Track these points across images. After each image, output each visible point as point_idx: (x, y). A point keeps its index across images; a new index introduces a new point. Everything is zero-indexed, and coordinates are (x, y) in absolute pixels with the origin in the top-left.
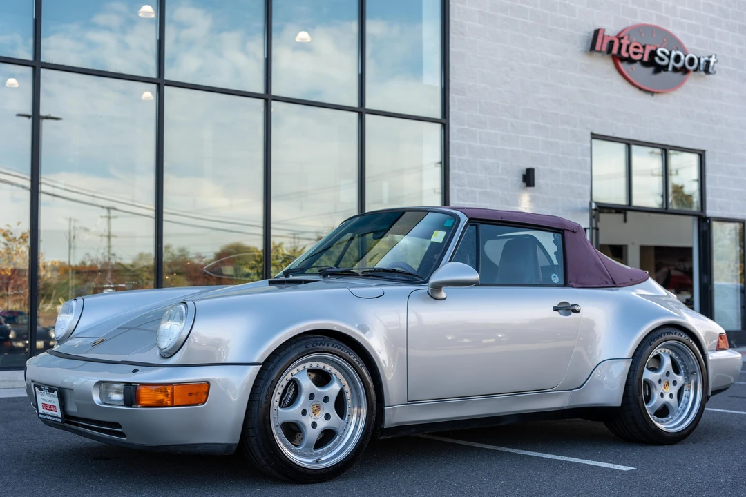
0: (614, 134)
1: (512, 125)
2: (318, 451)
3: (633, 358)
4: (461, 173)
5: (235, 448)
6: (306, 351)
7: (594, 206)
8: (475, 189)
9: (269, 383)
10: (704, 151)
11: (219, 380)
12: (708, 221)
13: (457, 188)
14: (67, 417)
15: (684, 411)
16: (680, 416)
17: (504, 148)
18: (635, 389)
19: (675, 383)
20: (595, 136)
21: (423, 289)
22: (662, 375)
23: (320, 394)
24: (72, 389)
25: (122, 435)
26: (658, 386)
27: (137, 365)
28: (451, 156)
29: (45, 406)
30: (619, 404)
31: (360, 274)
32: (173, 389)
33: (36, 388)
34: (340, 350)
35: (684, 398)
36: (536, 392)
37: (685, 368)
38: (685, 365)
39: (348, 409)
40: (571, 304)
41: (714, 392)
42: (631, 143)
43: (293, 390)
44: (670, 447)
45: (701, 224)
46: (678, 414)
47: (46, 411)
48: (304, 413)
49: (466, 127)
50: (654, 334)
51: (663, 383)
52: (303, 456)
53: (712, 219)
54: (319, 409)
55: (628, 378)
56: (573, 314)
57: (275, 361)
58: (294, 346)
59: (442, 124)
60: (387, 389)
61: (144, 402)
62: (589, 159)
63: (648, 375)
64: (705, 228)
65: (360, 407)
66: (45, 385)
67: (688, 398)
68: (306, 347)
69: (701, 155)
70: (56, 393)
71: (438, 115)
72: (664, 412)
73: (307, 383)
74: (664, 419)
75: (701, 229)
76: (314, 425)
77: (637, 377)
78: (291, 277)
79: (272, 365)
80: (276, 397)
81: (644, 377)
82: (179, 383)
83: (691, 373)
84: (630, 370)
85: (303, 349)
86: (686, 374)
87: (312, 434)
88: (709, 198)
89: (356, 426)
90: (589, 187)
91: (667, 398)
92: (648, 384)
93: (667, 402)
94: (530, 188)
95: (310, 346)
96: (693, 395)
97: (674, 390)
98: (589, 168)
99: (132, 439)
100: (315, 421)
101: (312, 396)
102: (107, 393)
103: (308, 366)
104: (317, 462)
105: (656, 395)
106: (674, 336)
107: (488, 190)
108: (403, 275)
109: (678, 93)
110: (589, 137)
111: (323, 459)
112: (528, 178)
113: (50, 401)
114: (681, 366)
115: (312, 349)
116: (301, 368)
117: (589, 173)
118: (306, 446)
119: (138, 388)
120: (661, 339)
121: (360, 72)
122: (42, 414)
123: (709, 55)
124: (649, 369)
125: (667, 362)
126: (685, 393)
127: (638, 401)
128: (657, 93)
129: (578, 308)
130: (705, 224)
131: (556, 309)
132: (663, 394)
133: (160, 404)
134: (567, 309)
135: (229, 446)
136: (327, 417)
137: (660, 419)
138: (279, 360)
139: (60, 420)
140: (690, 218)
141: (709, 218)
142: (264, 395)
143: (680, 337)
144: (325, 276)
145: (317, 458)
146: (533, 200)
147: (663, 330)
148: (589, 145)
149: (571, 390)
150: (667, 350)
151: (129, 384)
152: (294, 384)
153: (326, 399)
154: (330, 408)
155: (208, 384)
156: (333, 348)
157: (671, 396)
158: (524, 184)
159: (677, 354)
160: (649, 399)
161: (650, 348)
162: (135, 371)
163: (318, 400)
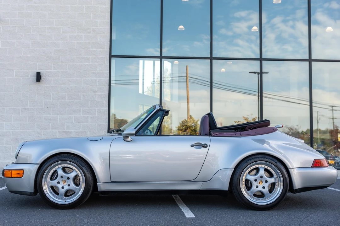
2: (67, 198)
3: (234, 169)
5: (33, 193)
6: (58, 160)
11: (26, 169)
19: (267, 182)
22: (258, 177)
23: (66, 176)
26: (255, 182)
32: (12, 171)
34: (73, 160)
35: (275, 189)
40: (202, 143)
48: (59, 183)
50: (249, 158)
51: (258, 181)
52: (59, 199)
54: (65, 182)
56: (202, 148)
67: (278, 189)
68: (58, 159)
73: (60, 172)
74: (260, 198)
81: (246, 178)
85: (56, 159)
86: (277, 177)
87: (62, 191)
91: (260, 188)
93: (261, 191)
96: (280, 188)
97: (266, 185)
100: (63, 187)
101: (62, 177)
103: (62, 166)
104: (65, 202)
105: (253, 187)
106: (263, 159)
114: (274, 174)
115: (60, 159)
116: (59, 166)
119: (4, 171)
120: (253, 160)
125: (262, 171)
129: (207, 145)
132: (258, 186)
134: (200, 146)
135: (31, 192)
136: (69, 185)
137: (257, 198)
143: (267, 159)
145: (65, 200)
147: (256, 156)
149: (203, 182)
150: (263, 166)
152: (57, 172)
153: (68, 178)
154: (70, 182)
155: (23, 170)
156: (70, 159)
157: (264, 188)
159: (271, 168)
161: (245, 164)
162: (7, 165)
163: (65, 179)
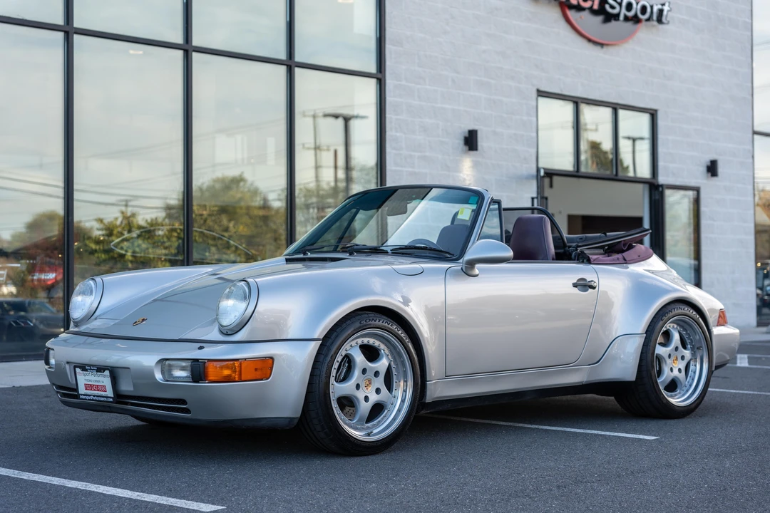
0: (562, 91)
1: (453, 81)
2: (369, 425)
3: (646, 333)
4: (398, 134)
5: (296, 421)
6: (360, 327)
7: (542, 173)
8: (413, 153)
9: (329, 359)
10: (656, 111)
11: (280, 356)
12: (661, 189)
13: (394, 151)
14: (119, 397)
15: (691, 385)
16: (687, 391)
17: (447, 106)
18: (648, 363)
19: (683, 358)
20: (541, 94)
21: (456, 266)
22: (672, 350)
23: (371, 368)
24: (129, 368)
25: (187, 411)
26: (669, 361)
27: (202, 343)
28: (388, 116)
29: (88, 387)
30: (633, 378)
31: (389, 251)
32: (241, 364)
33: (78, 370)
34: (389, 326)
35: (690, 373)
36: (558, 367)
37: (691, 344)
38: (691, 340)
39: (394, 383)
40: (588, 280)
41: (717, 367)
42: (579, 101)
43: (347, 365)
44: (680, 420)
45: (653, 192)
46: (685, 389)
47: (89, 392)
48: (358, 387)
49: (404, 83)
50: (664, 309)
51: (673, 358)
52: (356, 429)
53: (664, 187)
54: (370, 383)
55: (642, 353)
56: (590, 290)
57: (333, 337)
58: (349, 322)
59: (377, 79)
60: (429, 364)
61: (211, 378)
62: (535, 119)
63: (660, 350)
64: (657, 197)
65: (406, 381)
66: (90, 365)
67: (695, 373)
68: (360, 323)
69: (653, 115)
70: (107, 373)
71: (372, 69)
72: (673, 386)
73: (359, 358)
74: (673, 394)
75: (653, 198)
76: (366, 399)
77: (651, 352)
78: (309, 255)
79: (330, 341)
80: (334, 372)
81: (656, 352)
82: (245, 359)
83: (698, 348)
84: (643, 345)
85: (357, 325)
86: (692, 349)
87: (365, 408)
88: (661, 164)
89: (403, 401)
90: (535, 150)
91: (676, 372)
92: (659, 359)
93: (676, 377)
94: (472, 153)
95: (364, 322)
96: (700, 369)
97: (682, 365)
98: (534, 130)
99: (197, 415)
100: (368, 395)
101: (364, 371)
102: (170, 371)
103: (360, 341)
104: (369, 435)
105: (666, 370)
106: (683, 311)
107: (427, 154)
108: (433, 252)
109: (629, 46)
110: (534, 94)
111: (375, 431)
112: (471, 141)
113: (96, 381)
114: (688, 341)
115: (365, 325)
116: (353, 343)
117: (535, 134)
118: (360, 420)
119: (207, 364)
120: (671, 314)
121: (288, 19)
122: (84, 395)
123: (662, 2)
124: (659, 344)
125: (676, 337)
126: (692, 367)
127: (651, 375)
128: (607, 45)
129: (595, 284)
130: (656, 192)
131: (575, 285)
132: (674, 368)
133: (228, 379)
134: (583, 285)
135: (291, 419)
136: (378, 391)
137: (670, 394)
138: (337, 336)
139: (111, 400)
140: (640, 186)
141: (662, 186)
142: (324, 369)
143: (688, 312)
144: (351, 254)
145: (369, 431)
146: (476, 165)
147: (673, 306)
148: (534, 104)
149: (589, 365)
150: (675, 326)
151: (197, 360)
152: (348, 360)
153: (377, 374)
154: (380, 382)
155: (272, 358)
156: (384, 324)
157: (680, 370)
158: (467, 148)
159: (685, 330)
160: (660, 373)
161: (661, 323)
162: (201, 348)
163: (370, 374)
